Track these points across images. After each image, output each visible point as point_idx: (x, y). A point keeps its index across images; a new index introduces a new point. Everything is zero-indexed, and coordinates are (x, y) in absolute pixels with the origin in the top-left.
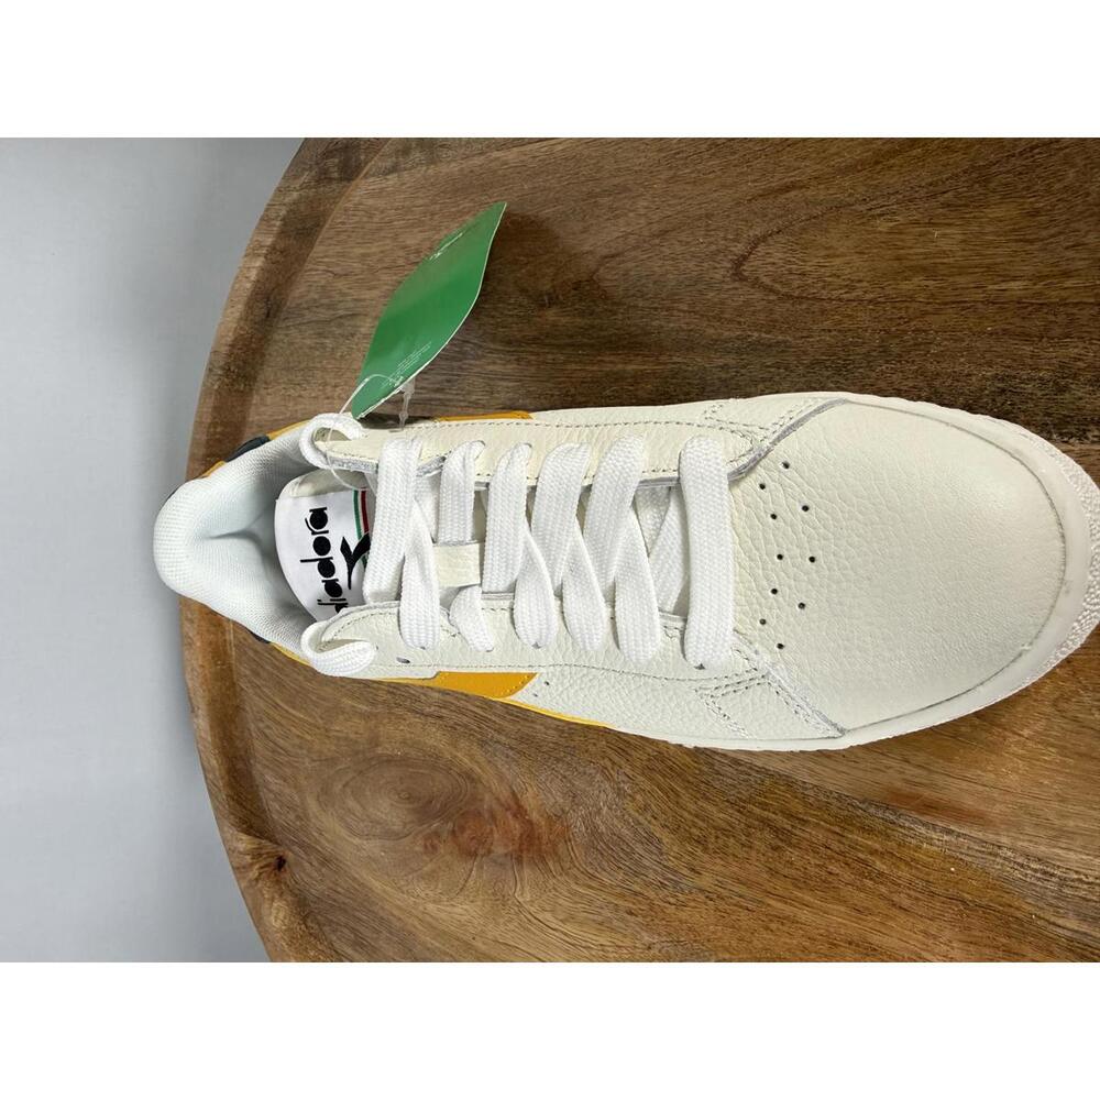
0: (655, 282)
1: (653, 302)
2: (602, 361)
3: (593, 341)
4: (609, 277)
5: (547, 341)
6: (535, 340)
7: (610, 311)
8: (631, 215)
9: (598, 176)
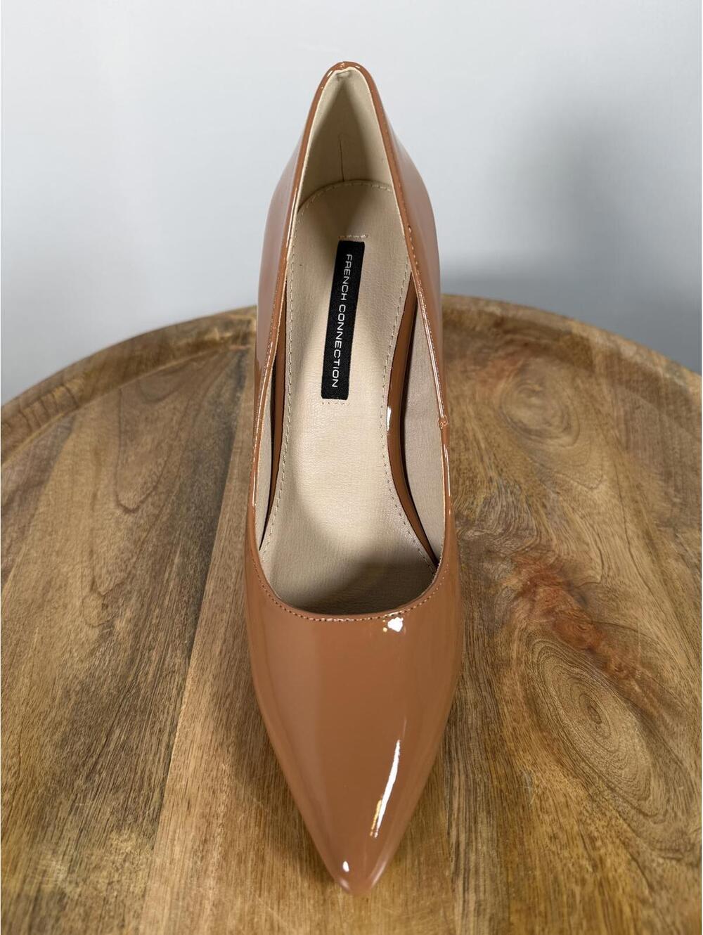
0: (122, 553)
1: (136, 553)
2: (167, 580)
3: (151, 589)
4: (108, 583)
5: (140, 624)
6: (137, 638)
7: (133, 578)
8: (70, 574)
9: (30, 601)
